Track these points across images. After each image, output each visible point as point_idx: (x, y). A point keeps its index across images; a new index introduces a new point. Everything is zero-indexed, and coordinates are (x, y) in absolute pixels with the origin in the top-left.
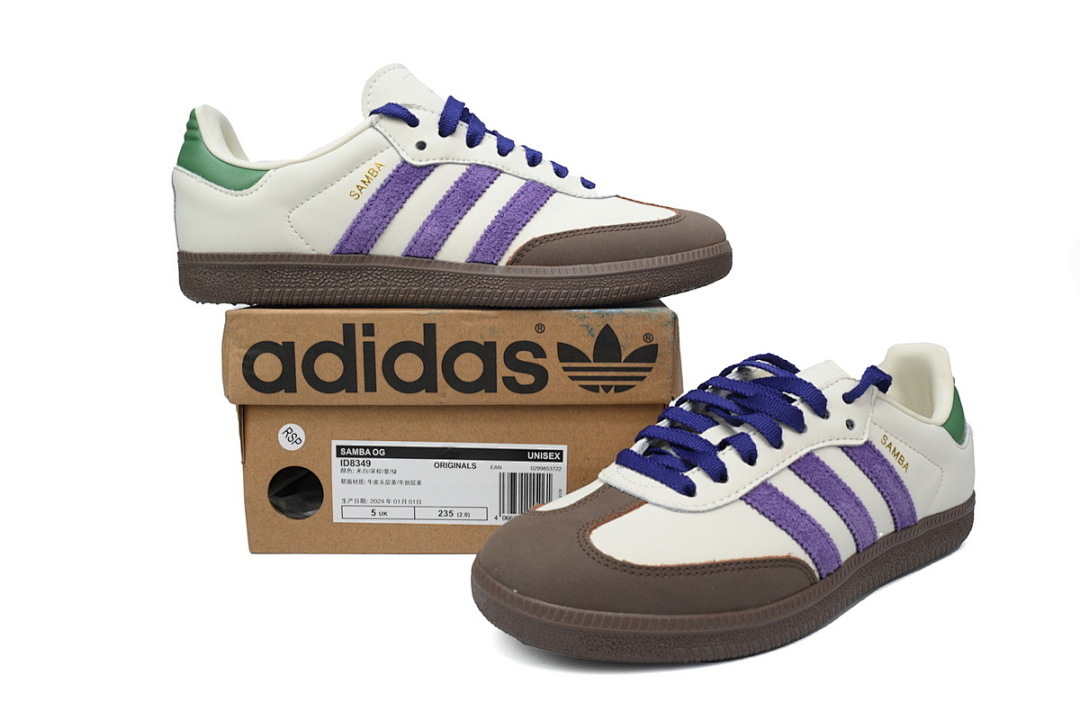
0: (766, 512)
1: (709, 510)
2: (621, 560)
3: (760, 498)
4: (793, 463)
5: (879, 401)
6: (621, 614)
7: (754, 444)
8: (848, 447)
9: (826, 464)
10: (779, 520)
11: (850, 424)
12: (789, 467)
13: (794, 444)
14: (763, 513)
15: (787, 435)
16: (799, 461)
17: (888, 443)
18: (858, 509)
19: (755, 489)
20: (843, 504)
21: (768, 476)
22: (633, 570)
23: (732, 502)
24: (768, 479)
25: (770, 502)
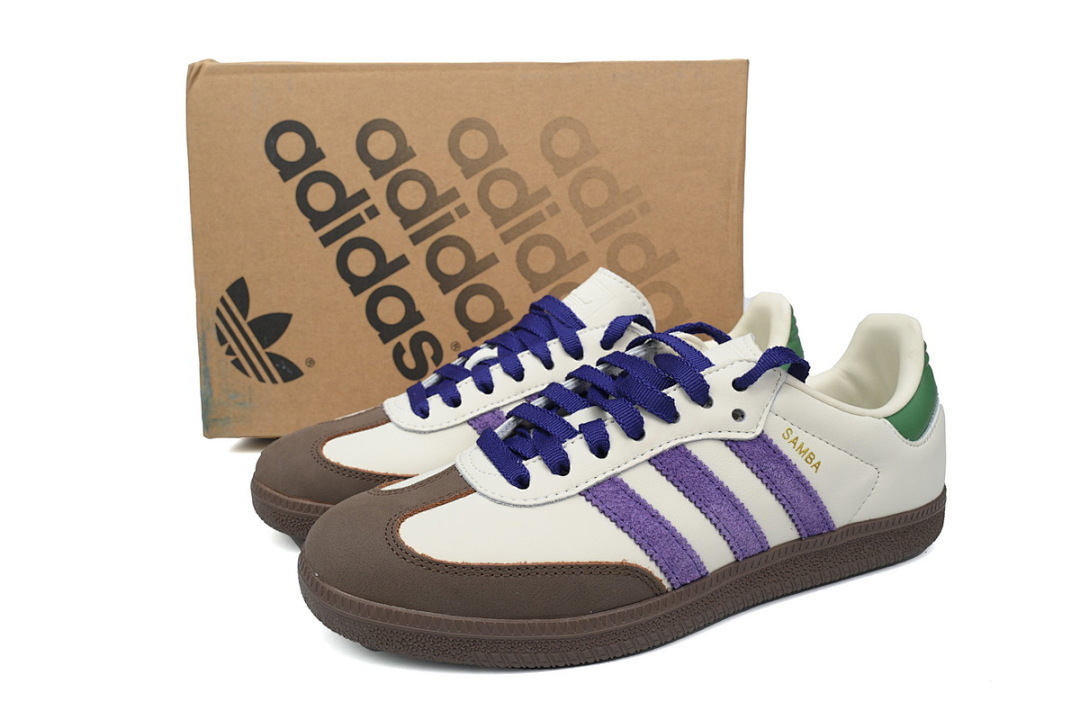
0: (607, 511)
1: (538, 505)
2: (420, 553)
3: (603, 494)
4: (655, 458)
5: (786, 387)
6: (413, 612)
7: (606, 434)
8: (732, 441)
9: (699, 458)
10: (621, 522)
11: (738, 415)
12: (649, 461)
13: (659, 435)
14: (603, 512)
15: (651, 425)
16: (662, 454)
17: (792, 437)
18: (736, 513)
19: (598, 484)
20: (714, 507)
21: (619, 470)
22: (430, 566)
23: (568, 497)
24: (619, 474)
25: (614, 500)
